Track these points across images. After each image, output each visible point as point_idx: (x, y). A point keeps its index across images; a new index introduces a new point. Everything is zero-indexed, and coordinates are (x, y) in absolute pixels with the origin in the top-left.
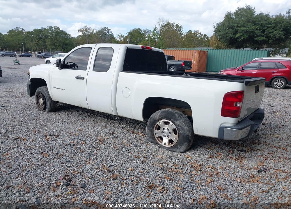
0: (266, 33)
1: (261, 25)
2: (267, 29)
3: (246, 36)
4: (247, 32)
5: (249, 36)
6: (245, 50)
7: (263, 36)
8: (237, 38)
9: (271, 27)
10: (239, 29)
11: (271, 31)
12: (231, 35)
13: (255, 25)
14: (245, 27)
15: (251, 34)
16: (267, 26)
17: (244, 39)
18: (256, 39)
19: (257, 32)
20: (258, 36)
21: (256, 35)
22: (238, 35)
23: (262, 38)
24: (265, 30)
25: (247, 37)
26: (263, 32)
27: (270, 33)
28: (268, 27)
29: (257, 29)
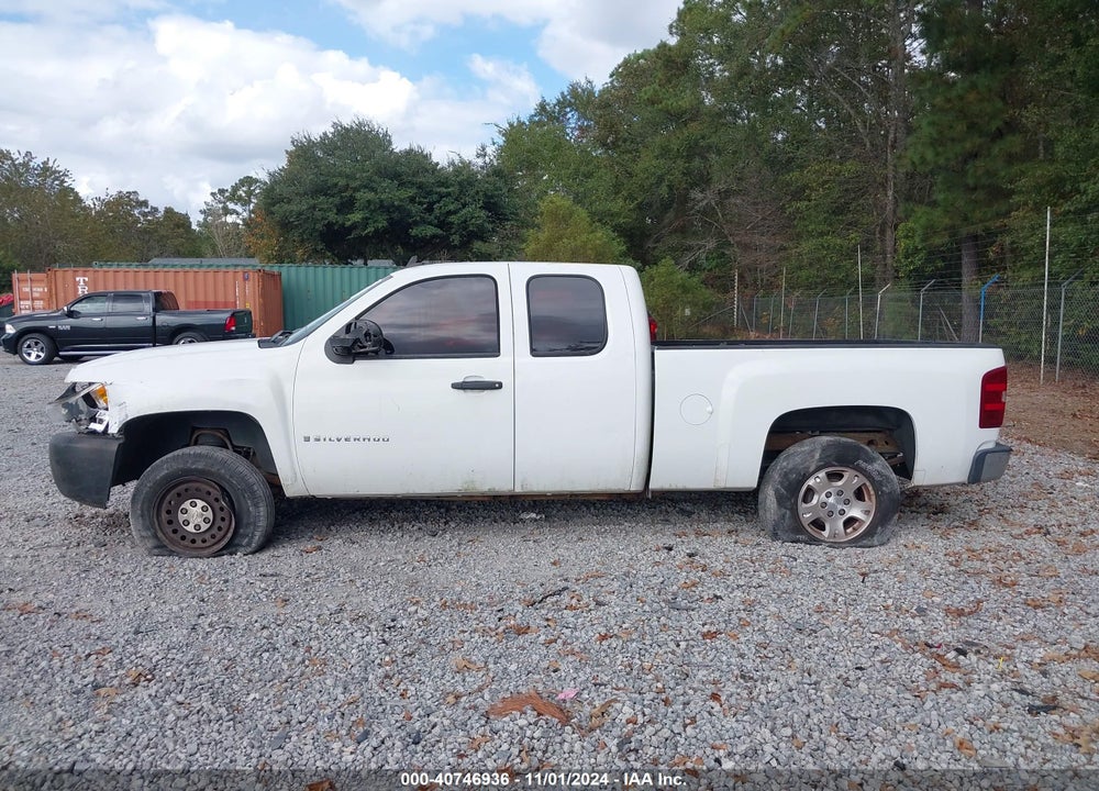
0: (437, 212)
1: (420, 186)
2: (438, 202)
3: (382, 223)
4: (383, 207)
5: (391, 222)
6: (371, 267)
7: (430, 224)
8: (354, 226)
9: (449, 194)
10: (358, 195)
11: (452, 207)
12: (332, 216)
13: (402, 184)
14: (372, 189)
15: (396, 216)
16: (438, 190)
17: (377, 230)
18: (413, 232)
19: (414, 209)
20: (416, 223)
21: (410, 221)
22: (356, 217)
23: (430, 231)
24: (435, 203)
25: (385, 224)
26: (430, 209)
27: (450, 213)
28: (441, 196)
29: (412, 200)
